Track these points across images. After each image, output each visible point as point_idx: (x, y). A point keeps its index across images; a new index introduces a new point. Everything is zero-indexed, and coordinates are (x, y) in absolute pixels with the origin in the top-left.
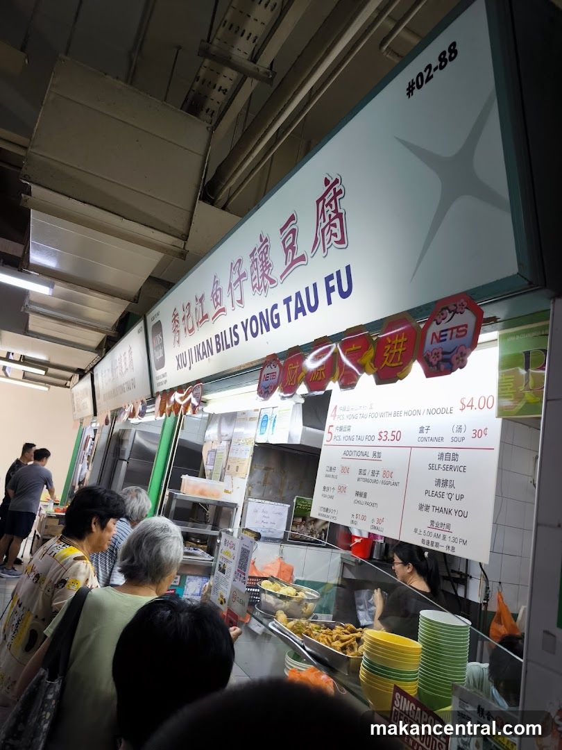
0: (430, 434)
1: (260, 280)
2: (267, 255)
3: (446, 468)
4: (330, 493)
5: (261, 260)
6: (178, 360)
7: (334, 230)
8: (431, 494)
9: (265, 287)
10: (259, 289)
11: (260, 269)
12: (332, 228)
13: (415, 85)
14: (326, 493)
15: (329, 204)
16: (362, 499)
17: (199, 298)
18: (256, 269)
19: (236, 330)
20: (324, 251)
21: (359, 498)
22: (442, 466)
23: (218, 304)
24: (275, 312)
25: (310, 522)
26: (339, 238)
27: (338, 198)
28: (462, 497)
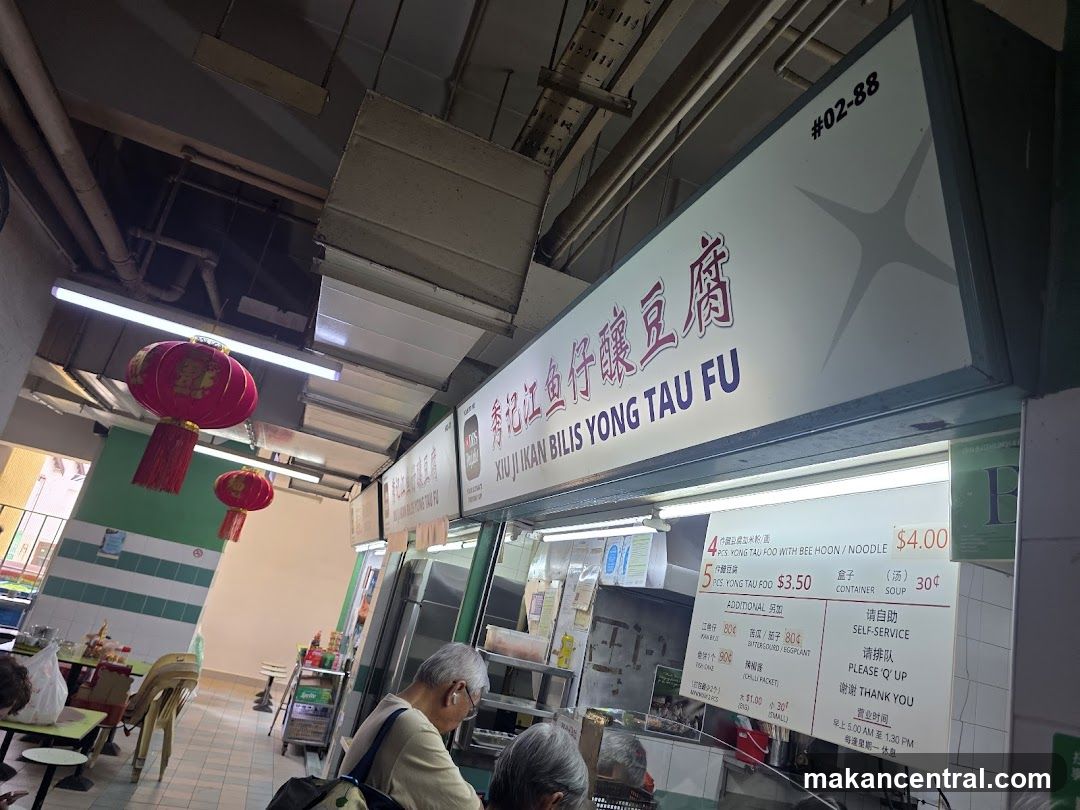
0: (855, 582)
1: (614, 365)
2: (622, 334)
3: (879, 632)
4: (707, 662)
5: (615, 339)
6: (498, 468)
7: (715, 303)
8: (857, 670)
9: (620, 376)
10: (611, 377)
11: (612, 351)
12: (711, 300)
13: (823, 124)
14: (702, 661)
15: (708, 270)
16: (754, 673)
17: (529, 386)
18: (608, 351)
19: (578, 430)
20: (701, 331)
21: (750, 671)
22: (872, 629)
23: (554, 396)
24: (633, 407)
25: (677, 704)
26: (721, 313)
27: (720, 262)
28: (903, 676)
